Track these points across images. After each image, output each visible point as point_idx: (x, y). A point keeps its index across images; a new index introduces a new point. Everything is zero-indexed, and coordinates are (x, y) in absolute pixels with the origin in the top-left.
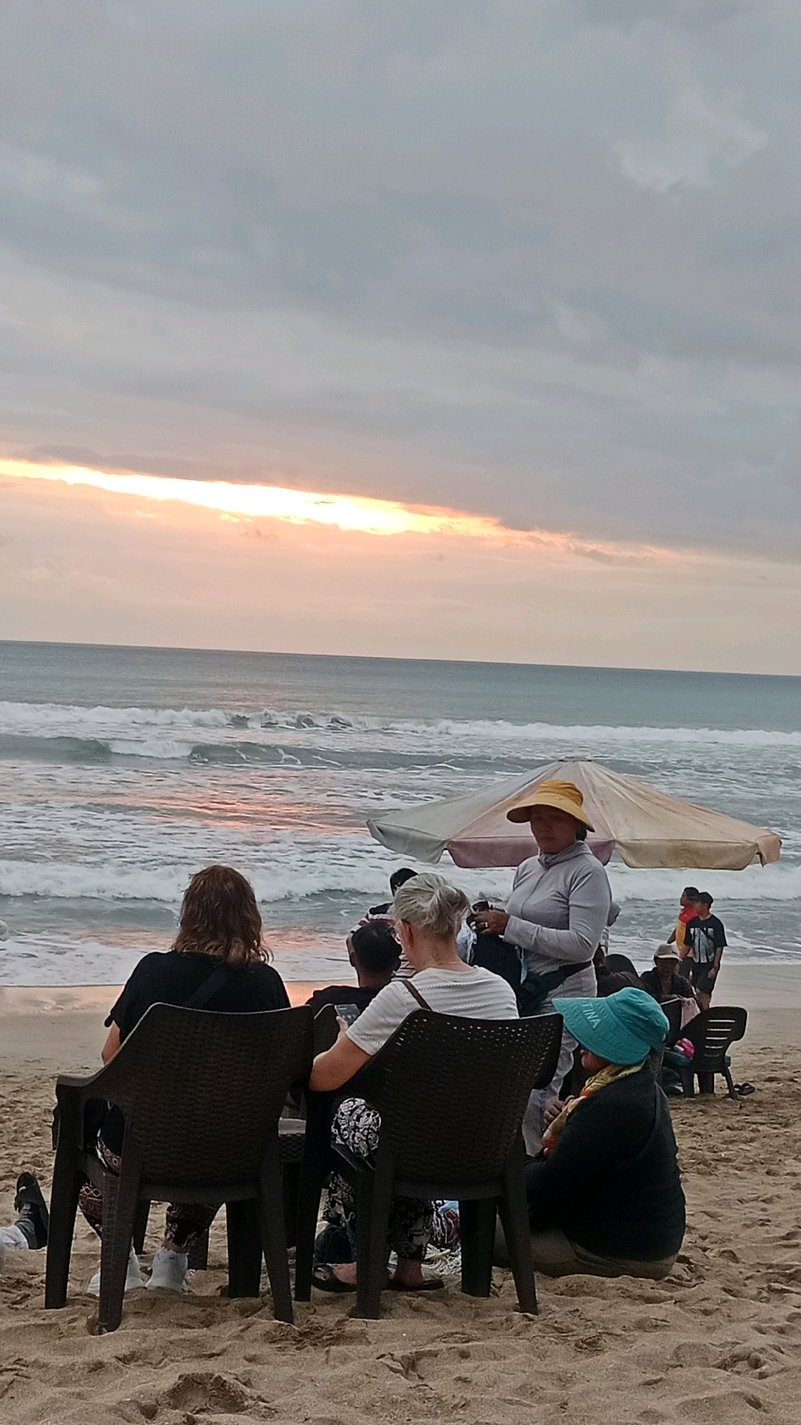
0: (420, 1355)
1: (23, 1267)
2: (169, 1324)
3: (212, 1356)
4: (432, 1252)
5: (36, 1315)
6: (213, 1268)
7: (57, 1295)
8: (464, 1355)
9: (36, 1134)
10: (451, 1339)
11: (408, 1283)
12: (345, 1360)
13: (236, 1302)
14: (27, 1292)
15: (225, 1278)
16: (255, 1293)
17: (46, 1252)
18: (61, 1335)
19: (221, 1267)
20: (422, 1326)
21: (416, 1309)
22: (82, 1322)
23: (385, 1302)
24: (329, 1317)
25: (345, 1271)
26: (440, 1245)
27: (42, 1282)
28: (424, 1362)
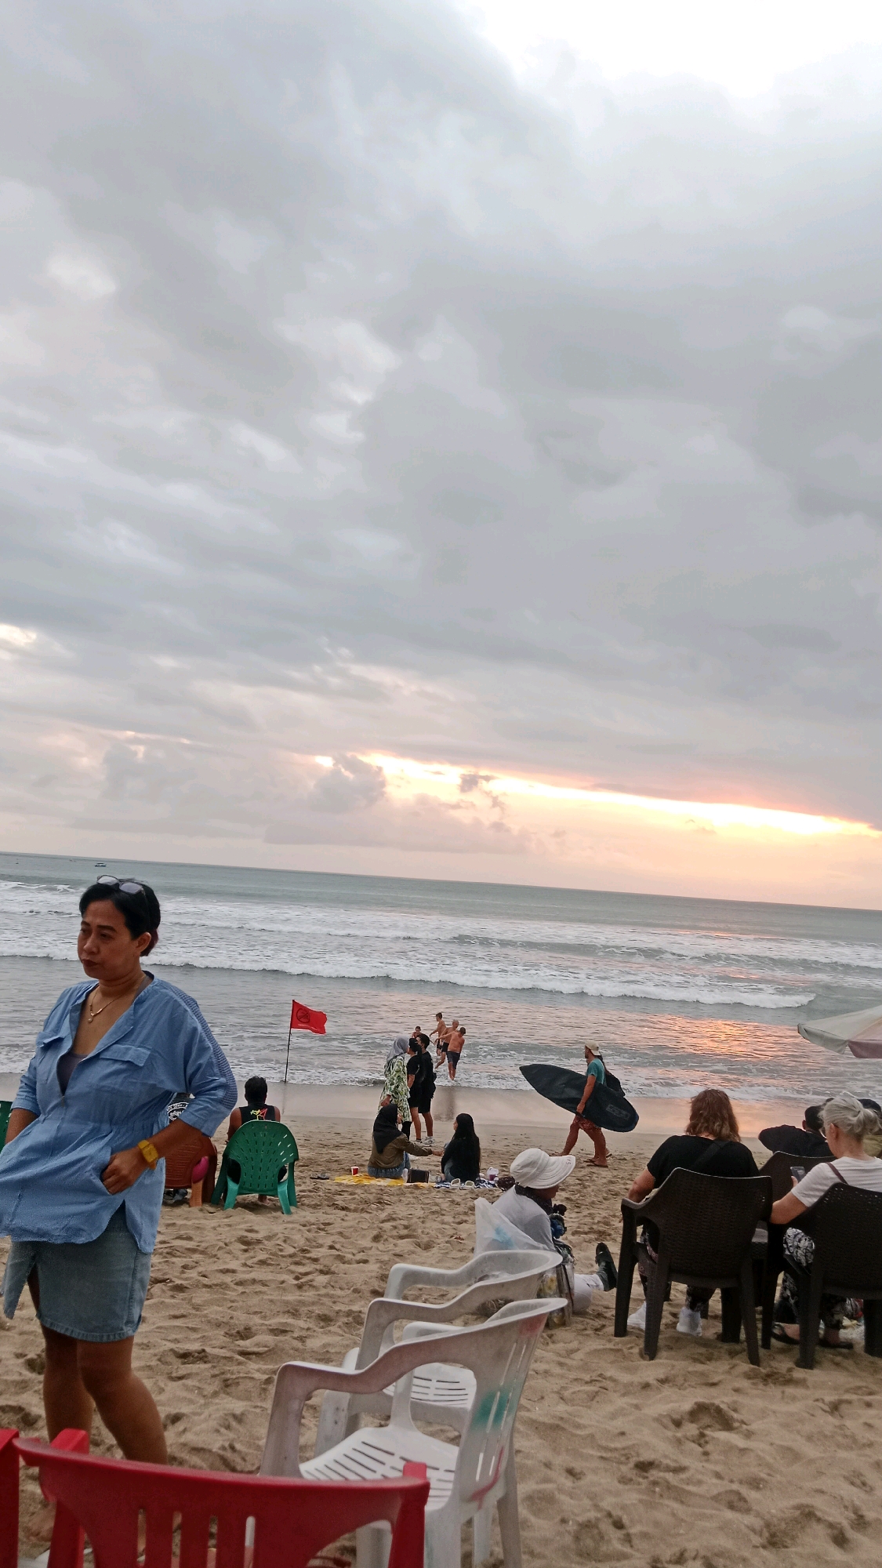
0: (841, 1402)
1: (600, 1303)
2: (687, 1358)
3: (714, 1385)
4: (846, 1322)
5: (610, 1341)
6: (712, 1317)
7: (621, 1329)
8: (869, 1405)
9: (605, 1199)
10: (860, 1392)
11: (832, 1343)
12: (794, 1399)
13: (726, 1346)
14: (604, 1323)
15: (718, 1327)
16: (735, 1339)
17: (615, 1295)
18: (624, 1357)
19: (715, 1317)
20: (839, 1378)
21: (837, 1364)
22: (636, 1350)
23: (817, 1357)
24: (784, 1364)
25: (792, 1329)
26: (851, 1317)
27: (613, 1315)
28: (844, 1408)
